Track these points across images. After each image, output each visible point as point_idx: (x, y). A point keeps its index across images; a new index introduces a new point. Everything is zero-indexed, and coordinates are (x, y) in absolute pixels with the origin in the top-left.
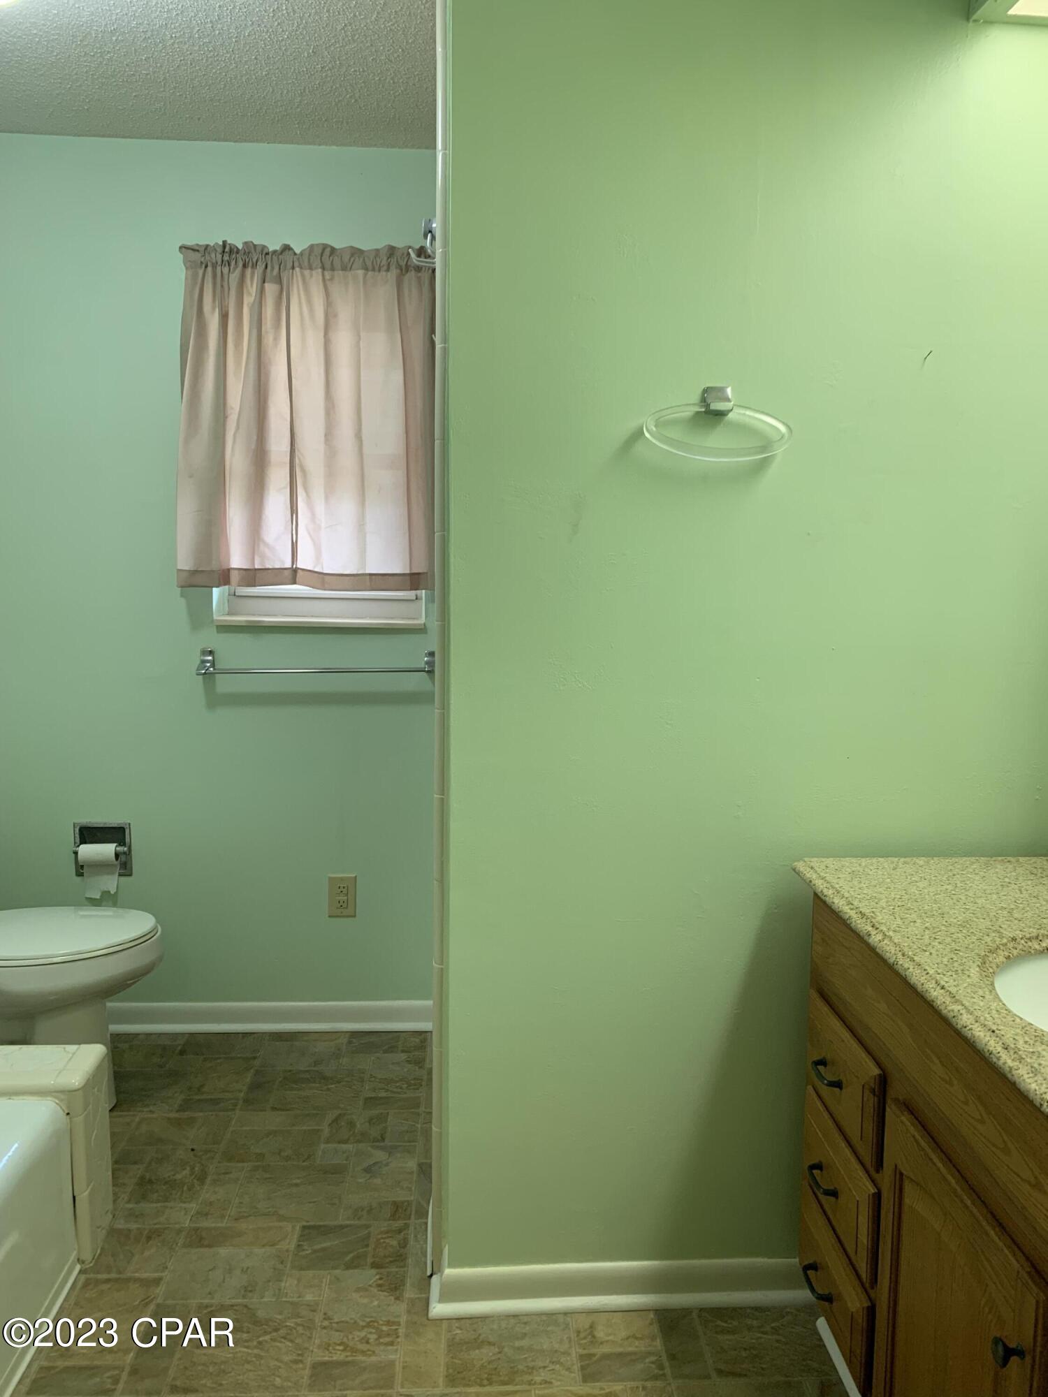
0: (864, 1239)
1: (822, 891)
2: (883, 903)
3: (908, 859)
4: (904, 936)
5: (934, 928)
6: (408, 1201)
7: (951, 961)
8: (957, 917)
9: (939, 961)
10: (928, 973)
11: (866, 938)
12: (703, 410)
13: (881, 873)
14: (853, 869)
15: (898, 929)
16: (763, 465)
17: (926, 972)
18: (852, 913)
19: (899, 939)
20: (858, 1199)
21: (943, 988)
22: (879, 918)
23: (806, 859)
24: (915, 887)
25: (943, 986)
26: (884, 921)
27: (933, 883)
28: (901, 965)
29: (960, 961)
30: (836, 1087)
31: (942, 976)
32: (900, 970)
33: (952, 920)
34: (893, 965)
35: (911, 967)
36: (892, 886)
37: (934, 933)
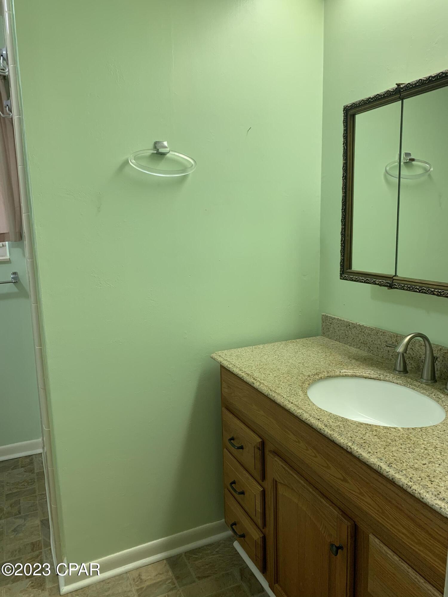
0: (259, 509)
1: (227, 366)
2: (254, 368)
3: (256, 346)
4: (268, 382)
5: (278, 376)
6: (39, 541)
7: (290, 390)
8: (284, 370)
9: (286, 391)
10: (284, 397)
11: (252, 385)
12: (156, 152)
13: (248, 354)
14: (237, 354)
15: (264, 379)
16: (184, 178)
17: (283, 397)
18: (243, 374)
19: (266, 383)
20: (255, 494)
21: (292, 403)
22: (255, 375)
23: (216, 352)
24: (263, 359)
25: (292, 402)
26: (258, 376)
27: (269, 355)
28: (271, 395)
29: (293, 389)
30: (241, 449)
31: (290, 398)
32: (271, 397)
33: (283, 371)
34: (268, 395)
35: (276, 395)
36: (255, 359)
37: (279, 378)
